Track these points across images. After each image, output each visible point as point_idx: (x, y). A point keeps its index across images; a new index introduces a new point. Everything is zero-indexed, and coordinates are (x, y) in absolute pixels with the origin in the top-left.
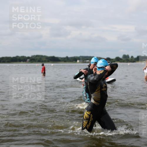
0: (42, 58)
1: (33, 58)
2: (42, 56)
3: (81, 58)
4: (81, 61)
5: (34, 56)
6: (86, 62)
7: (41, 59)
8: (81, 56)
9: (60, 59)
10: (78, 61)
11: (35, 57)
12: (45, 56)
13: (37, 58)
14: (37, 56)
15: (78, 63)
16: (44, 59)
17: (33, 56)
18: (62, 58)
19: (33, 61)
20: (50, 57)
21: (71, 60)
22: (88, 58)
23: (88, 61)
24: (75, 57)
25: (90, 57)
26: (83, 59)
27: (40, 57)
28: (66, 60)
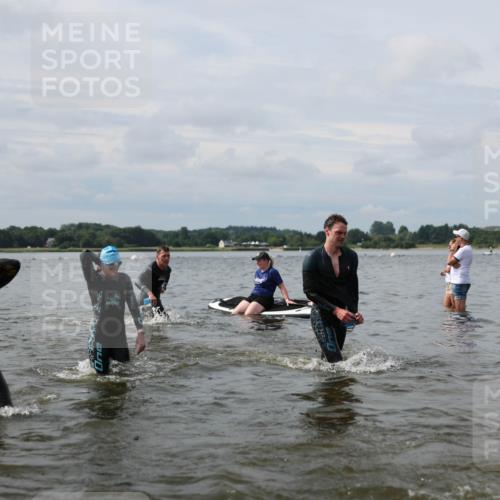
0: (98, 233)
1: (68, 233)
2: (98, 227)
3: (231, 232)
4: (233, 243)
5: (72, 225)
6: (247, 249)
7: (94, 236)
8: (230, 228)
9: (160, 236)
10: (222, 244)
11: (73, 228)
12: (108, 226)
13: (83, 232)
14: (80, 226)
15: (223, 250)
17: (65, 228)
18: (166, 234)
19: (66, 243)
20: (125, 230)
21: (199, 241)
22: (256, 233)
23: (257, 243)
24: (210, 229)
25: (262, 229)
26: (237, 237)
27: (91, 231)
28: (180, 239)
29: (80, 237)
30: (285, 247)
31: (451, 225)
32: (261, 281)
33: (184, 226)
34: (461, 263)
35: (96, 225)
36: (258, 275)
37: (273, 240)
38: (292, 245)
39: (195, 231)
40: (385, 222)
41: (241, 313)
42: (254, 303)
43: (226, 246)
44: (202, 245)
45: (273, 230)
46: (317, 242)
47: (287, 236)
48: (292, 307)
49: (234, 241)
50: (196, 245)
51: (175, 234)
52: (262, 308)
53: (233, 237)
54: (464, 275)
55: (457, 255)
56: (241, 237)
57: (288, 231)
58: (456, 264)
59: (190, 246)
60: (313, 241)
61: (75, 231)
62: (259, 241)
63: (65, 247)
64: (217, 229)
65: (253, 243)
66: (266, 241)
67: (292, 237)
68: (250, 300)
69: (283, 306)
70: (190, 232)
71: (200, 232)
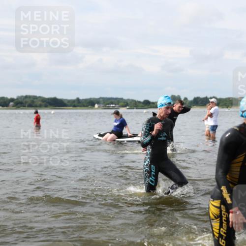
0: (35, 100)
1: (20, 100)
2: (35, 97)
3: (101, 100)
4: (102, 105)
5: (22, 96)
6: (109, 108)
7: (33, 102)
8: (100, 98)
9: (66, 102)
10: (96, 106)
11: (23, 98)
12: (40, 97)
13: (27, 100)
14: (26, 97)
15: (97, 109)
16: (40, 103)
17: (19, 98)
18: (69, 101)
19: (19, 105)
20: (48, 99)
21: (85, 104)
22: (113, 101)
23: (114, 105)
24: (91, 99)
25: (116, 99)
26: (104, 103)
27: (32, 99)
28: (76, 103)
29: (26, 102)
30: (128, 107)
31: (209, 97)
32: (116, 124)
33: (78, 97)
34: (213, 115)
35: (34, 96)
36: (116, 121)
37: (121, 104)
38: (131, 107)
39: (83, 100)
40: (176, 95)
41: (106, 140)
42: (113, 135)
43: (99, 107)
44: (87, 106)
45: (122, 99)
46: (143, 105)
47: (128, 102)
48: (131, 137)
49: (102, 104)
50: (84, 106)
51: (74, 101)
52: (116, 137)
53: (102, 102)
54: (215, 121)
55: (212, 111)
56: (106, 103)
57: (129, 100)
58: (211, 115)
59: (81, 106)
60: (141, 105)
61: (24, 99)
62: (115, 104)
63: (19, 107)
64: (94, 98)
65: (112, 105)
66: (118, 104)
67: (131, 102)
68: (111, 133)
69: (127, 136)
70: (81, 100)
71: (86, 100)
